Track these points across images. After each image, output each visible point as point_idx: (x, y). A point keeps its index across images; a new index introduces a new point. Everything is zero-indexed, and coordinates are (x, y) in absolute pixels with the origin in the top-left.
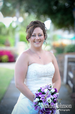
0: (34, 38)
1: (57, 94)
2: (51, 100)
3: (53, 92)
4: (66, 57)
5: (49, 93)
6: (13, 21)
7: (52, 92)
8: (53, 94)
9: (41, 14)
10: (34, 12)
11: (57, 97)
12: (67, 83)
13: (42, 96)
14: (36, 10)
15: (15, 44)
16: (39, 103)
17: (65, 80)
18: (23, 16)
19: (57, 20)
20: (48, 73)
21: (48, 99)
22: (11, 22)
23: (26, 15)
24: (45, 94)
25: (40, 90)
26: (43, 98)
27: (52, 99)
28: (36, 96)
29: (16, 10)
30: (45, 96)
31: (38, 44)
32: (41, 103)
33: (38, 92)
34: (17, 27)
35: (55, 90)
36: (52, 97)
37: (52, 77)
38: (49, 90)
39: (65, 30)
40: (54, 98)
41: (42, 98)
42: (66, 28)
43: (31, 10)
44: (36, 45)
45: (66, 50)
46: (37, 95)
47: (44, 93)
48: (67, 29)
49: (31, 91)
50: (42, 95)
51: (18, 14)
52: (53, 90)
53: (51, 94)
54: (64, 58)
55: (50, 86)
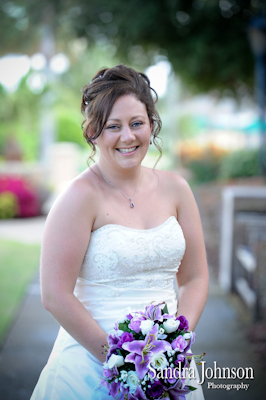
0: (117, 135)
1: (187, 336)
2: (165, 360)
3: (174, 330)
4: (229, 194)
5: (159, 333)
6: (31, 71)
7: (170, 331)
8: (171, 337)
9: (134, 44)
10: (108, 35)
11: (188, 347)
12: (234, 290)
13: (132, 348)
14: (115, 29)
15: (39, 151)
16: (123, 372)
17: (225, 278)
18: (67, 52)
19: (193, 63)
20: (159, 258)
21: (154, 357)
22: (24, 72)
23: (78, 47)
24: (143, 338)
25: (126, 323)
26: (136, 354)
27: (169, 355)
28: (111, 346)
29: (42, 31)
30: (142, 348)
31: (130, 156)
32: (131, 372)
33: (120, 333)
34: (46, 90)
35: (178, 322)
36: (168, 347)
37: (176, 270)
38: (157, 325)
39: (220, 97)
40: (178, 353)
42: (226, 91)
43: (95, 29)
44: (123, 162)
45: (226, 169)
46: (115, 341)
47: (139, 336)
48: (229, 96)
49: (97, 321)
50: (134, 342)
51: (47, 44)
52: (172, 324)
53: (166, 336)
54: (219, 198)
55: (162, 307)
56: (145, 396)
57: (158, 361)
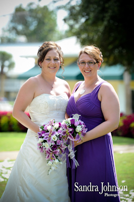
5: (53, 129)
7: (57, 128)
16: (43, 143)
24: (49, 132)
25: (43, 127)
26: (47, 137)
27: (57, 136)
30: (48, 135)
32: (46, 143)
35: (59, 125)
36: (57, 133)
40: (60, 135)
41: (45, 137)
46: (40, 134)
50: (46, 133)
56: (51, 150)
57: (54, 138)
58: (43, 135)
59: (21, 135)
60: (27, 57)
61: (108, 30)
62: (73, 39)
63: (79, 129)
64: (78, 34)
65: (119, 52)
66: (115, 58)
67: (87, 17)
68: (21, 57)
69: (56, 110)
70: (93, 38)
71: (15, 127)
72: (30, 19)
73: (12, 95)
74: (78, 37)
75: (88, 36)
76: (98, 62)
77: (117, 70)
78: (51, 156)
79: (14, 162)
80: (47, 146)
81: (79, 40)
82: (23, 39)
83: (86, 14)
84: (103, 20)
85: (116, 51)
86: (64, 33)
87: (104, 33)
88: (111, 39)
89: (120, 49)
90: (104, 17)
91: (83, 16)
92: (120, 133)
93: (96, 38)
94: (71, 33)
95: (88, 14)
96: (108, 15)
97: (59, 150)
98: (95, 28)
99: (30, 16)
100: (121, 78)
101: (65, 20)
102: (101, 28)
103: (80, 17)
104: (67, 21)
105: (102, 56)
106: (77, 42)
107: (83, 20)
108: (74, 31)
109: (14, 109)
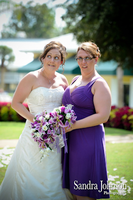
2: (47, 127)
13: (37, 125)
30: (40, 125)
41: (37, 127)
56: (42, 139)
57: (45, 128)
58: (35, 125)
59: (20, 124)
60: (26, 52)
61: (103, 28)
62: (70, 36)
63: (68, 116)
64: (75, 31)
65: (113, 48)
66: (109, 54)
67: (84, 15)
68: (21, 51)
69: (52, 102)
70: (89, 34)
71: (14, 117)
72: (29, 16)
73: (12, 87)
74: (75, 34)
75: (84, 33)
76: (94, 57)
77: (111, 66)
78: (42, 145)
79: (14, 149)
80: (39, 135)
81: (76, 37)
82: (22, 34)
83: (82, 12)
84: (98, 18)
85: (111, 48)
86: (61, 30)
87: (99, 31)
88: (106, 36)
89: (114, 46)
90: (100, 15)
91: (80, 15)
92: (113, 125)
93: (91, 35)
94: (68, 30)
95: (84, 13)
96: (103, 14)
97: (49, 139)
98: (91, 26)
99: (30, 13)
100: (114, 73)
101: (63, 18)
102: (97, 26)
103: (77, 15)
104: (65, 19)
105: (99, 51)
106: (74, 39)
107: (80, 18)
108: (71, 28)
109: (13, 101)
